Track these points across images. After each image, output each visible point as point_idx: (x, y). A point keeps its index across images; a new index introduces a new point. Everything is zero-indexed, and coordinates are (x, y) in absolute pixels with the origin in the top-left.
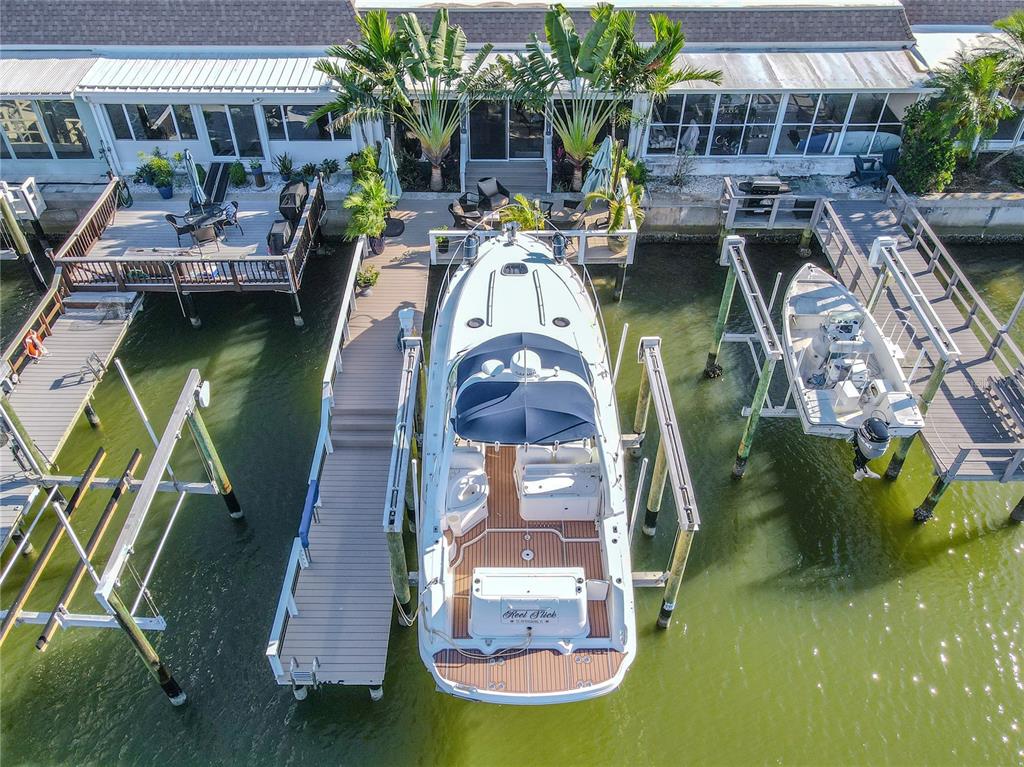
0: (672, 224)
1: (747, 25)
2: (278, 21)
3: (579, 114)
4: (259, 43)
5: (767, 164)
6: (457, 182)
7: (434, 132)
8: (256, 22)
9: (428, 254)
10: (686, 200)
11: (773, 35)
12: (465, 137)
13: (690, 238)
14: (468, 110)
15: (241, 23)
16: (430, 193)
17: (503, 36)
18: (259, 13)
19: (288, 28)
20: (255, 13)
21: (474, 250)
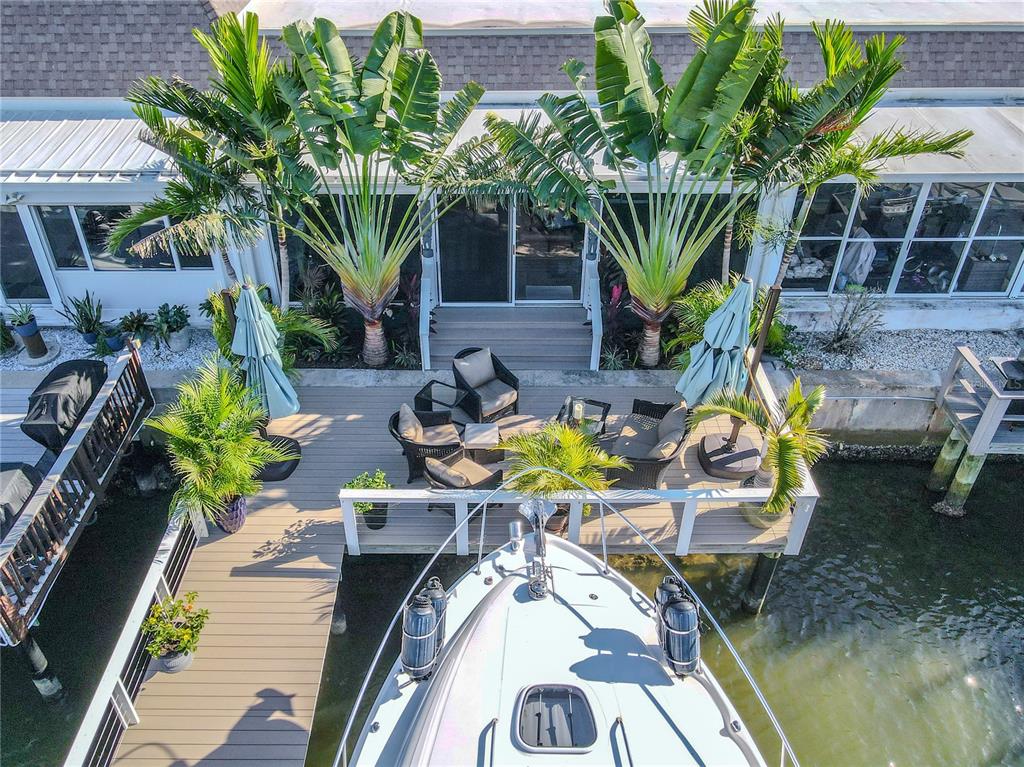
0: (834, 426)
1: (958, 57)
2: (85, 53)
3: (663, 224)
4: (49, 92)
5: (1011, 311)
6: (414, 347)
7: (365, 260)
8: (45, 56)
9: (338, 529)
10: (871, 387)
11: (1006, 75)
12: (430, 264)
13: (867, 452)
14: (435, 215)
15: (16, 58)
16: (362, 372)
17: (502, 78)
18: (49, 38)
19: (103, 66)
20: (41, 39)
21: (432, 644)
